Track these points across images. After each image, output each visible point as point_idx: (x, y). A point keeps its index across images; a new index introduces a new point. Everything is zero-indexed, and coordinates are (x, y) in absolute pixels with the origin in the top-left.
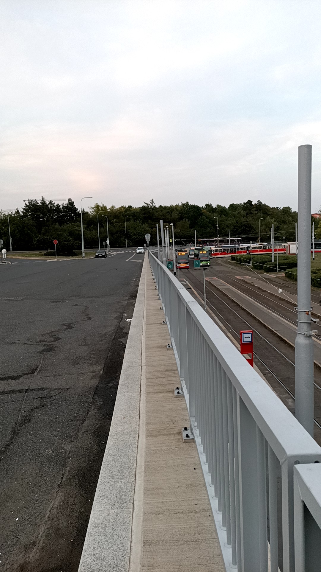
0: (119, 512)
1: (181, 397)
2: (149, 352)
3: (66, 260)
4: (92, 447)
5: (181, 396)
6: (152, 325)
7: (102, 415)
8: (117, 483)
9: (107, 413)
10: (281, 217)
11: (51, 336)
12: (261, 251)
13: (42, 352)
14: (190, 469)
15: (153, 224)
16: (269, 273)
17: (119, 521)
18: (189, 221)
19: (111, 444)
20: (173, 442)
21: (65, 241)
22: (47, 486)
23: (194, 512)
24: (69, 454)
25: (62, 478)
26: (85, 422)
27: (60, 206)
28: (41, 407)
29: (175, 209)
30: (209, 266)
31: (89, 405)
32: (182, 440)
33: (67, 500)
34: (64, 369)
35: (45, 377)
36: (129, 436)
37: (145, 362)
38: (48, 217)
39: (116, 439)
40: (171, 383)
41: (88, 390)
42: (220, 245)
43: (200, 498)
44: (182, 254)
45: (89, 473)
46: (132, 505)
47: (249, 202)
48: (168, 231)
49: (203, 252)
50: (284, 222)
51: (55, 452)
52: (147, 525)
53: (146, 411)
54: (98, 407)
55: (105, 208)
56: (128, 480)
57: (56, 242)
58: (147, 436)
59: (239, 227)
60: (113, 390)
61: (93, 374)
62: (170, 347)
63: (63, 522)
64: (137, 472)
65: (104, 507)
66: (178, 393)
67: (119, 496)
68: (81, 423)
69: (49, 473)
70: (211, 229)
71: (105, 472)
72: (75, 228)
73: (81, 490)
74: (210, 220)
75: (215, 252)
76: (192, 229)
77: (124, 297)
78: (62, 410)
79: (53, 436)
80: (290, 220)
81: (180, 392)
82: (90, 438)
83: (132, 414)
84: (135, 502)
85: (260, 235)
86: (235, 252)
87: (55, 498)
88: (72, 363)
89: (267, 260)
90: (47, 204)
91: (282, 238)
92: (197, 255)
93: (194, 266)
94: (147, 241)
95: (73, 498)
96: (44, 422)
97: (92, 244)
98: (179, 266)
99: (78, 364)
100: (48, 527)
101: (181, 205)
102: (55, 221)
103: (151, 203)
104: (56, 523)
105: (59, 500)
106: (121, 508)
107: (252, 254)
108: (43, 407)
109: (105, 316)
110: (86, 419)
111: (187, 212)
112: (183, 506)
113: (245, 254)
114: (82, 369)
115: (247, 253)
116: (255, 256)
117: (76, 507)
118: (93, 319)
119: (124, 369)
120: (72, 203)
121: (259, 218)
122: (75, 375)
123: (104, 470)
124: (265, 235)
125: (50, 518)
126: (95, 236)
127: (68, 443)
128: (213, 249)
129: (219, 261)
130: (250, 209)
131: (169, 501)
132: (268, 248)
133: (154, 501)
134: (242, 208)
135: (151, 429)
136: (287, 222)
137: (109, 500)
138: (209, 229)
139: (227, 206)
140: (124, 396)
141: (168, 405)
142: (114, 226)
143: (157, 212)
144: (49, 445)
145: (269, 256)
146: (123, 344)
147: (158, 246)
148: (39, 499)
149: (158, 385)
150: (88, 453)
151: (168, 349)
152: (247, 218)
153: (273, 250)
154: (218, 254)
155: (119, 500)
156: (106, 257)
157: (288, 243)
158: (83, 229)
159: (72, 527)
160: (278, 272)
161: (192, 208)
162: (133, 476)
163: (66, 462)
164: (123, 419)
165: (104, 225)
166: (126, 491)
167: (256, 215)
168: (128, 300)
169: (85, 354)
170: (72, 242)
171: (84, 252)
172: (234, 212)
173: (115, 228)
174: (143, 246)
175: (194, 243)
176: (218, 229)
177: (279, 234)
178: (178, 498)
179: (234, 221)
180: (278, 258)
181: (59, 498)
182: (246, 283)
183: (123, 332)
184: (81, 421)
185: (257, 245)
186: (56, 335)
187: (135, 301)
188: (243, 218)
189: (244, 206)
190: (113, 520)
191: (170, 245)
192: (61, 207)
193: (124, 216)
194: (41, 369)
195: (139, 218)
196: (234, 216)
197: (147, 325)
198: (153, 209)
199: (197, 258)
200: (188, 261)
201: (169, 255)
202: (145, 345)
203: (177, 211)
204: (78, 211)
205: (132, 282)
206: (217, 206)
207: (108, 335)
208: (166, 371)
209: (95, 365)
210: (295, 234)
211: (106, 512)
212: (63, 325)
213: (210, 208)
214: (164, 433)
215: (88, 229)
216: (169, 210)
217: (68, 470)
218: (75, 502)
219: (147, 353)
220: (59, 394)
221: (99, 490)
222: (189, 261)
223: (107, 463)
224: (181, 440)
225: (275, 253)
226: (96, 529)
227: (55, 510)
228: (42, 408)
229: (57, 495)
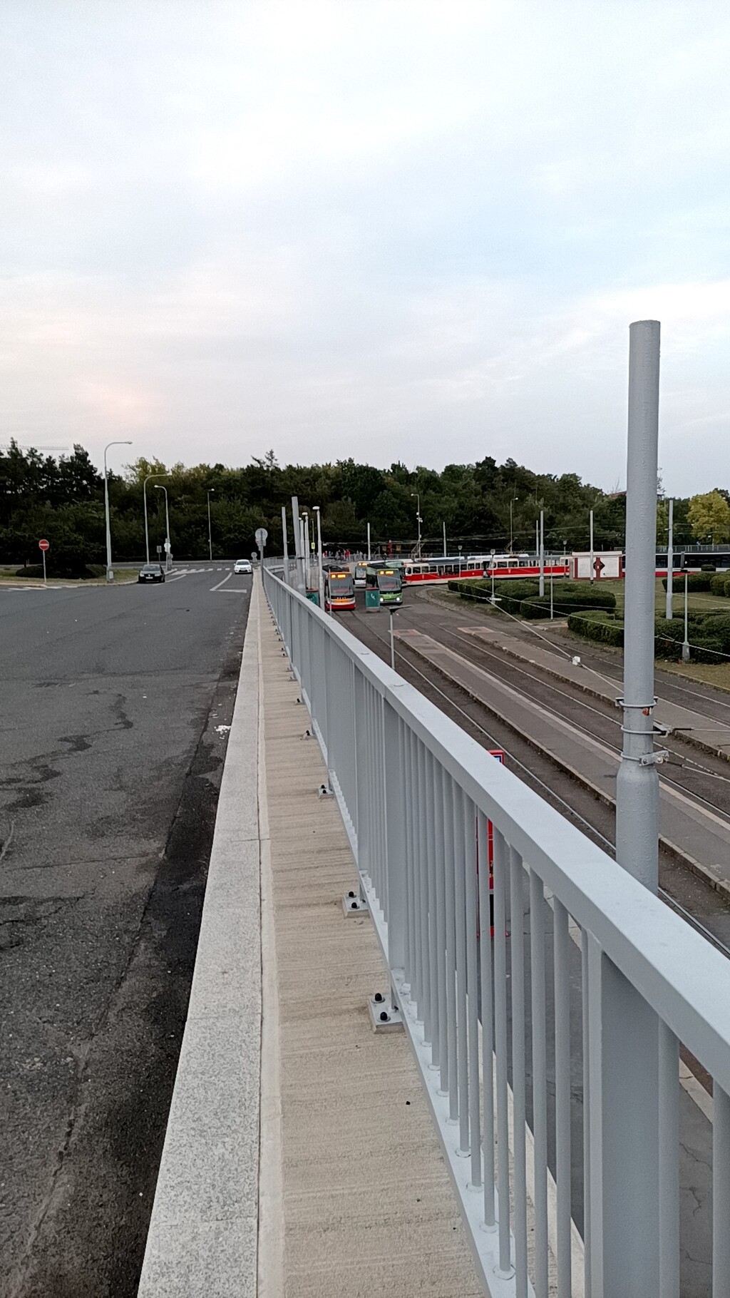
0: (222, 1230)
1: (362, 916)
2: (275, 805)
3: (67, 587)
4: (143, 1051)
5: (361, 914)
6: (279, 741)
7: (165, 963)
8: (214, 1148)
9: (179, 960)
10: (558, 497)
11: (35, 767)
12: (514, 572)
13: (12, 808)
14: (396, 1104)
15: (272, 508)
16: (533, 620)
17: (222, 1256)
18: (355, 503)
19: (194, 1042)
20: (348, 1034)
21: (65, 543)
22: (29, 1157)
23: (414, 1219)
24: (85, 1069)
25: (69, 1134)
26: (123, 985)
27: (54, 462)
28: (12, 947)
29: (322, 474)
30: (399, 604)
31: (133, 940)
32: (372, 1026)
33: (83, 1194)
34: (70, 848)
35: (21, 871)
36: (237, 1019)
37: (268, 830)
38: (25, 486)
39: (206, 1028)
40: (334, 881)
41: (129, 901)
42: (425, 557)
43: (428, 1181)
44: (339, 576)
45: (137, 1118)
46: (254, 1206)
47: (489, 462)
48: (307, 523)
49: (387, 573)
50: (565, 508)
51: (49, 1064)
52: (296, 1263)
53: (277, 953)
54: (155, 943)
55: (161, 469)
56: (240, 1139)
57: (44, 544)
58: (284, 1020)
59: (466, 517)
60: (191, 899)
61: (140, 861)
62: (326, 792)
63: (72, 1258)
64: (263, 1116)
65: (182, 1215)
66: (354, 906)
67: (219, 1184)
68: (114, 987)
69: (35, 1122)
70: (404, 520)
71: (180, 1118)
72: (91, 512)
73: (118, 1166)
74: (401, 500)
75: (412, 574)
76: (362, 520)
77: (208, 673)
78: (64, 954)
79: (44, 1022)
80: (579, 503)
81: (359, 903)
82: (139, 1026)
83: (242, 961)
84: (261, 1199)
85: (513, 536)
86: (456, 573)
87: (52, 1190)
88: (88, 832)
89: (528, 591)
90: (24, 456)
91: (562, 542)
92: (372, 580)
93: (365, 604)
94: (258, 545)
95: (97, 1188)
96: (21, 987)
97: (129, 551)
98: (333, 603)
99: (102, 836)
100: (33, 1271)
101: (336, 465)
102: (42, 496)
103: (267, 458)
104: (53, 1260)
105: (61, 1194)
106: (227, 1217)
107: (495, 579)
108: (17, 945)
109: (166, 718)
110: (125, 975)
111: (349, 482)
112: (385, 1207)
113: (480, 578)
114: (114, 847)
115: (484, 577)
116: (503, 582)
117: (107, 1213)
118: (135, 726)
119: (218, 849)
120: (83, 456)
121: (511, 497)
122: (96, 864)
123: (179, 1113)
124: (522, 535)
125: (37, 1247)
126: (138, 532)
127: (82, 1039)
128: (409, 566)
129: (422, 594)
130: (490, 478)
131: (350, 1194)
132: (531, 565)
133: (311, 1195)
134: (472, 475)
135: (291, 999)
136: (572, 507)
137: (195, 1196)
138: (399, 520)
139: (440, 470)
140: (222, 916)
141: (330, 936)
142: (182, 511)
143: (282, 480)
144: (34, 1046)
145: (533, 582)
146: (212, 785)
147: (286, 557)
148: (8, 1195)
149: (303, 887)
150: (132, 1064)
151: (321, 798)
152: (484, 496)
153: (542, 570)
154: (419, 578)
155: (220, 1195)
156: (164, 581)
157: (574, 553)
158: (110, 516)
159: (95, 1270)
160: (552, 618)
161: (360, 473)
162: (252, 1126)
163: (78, 1091)
164: (221, 976)
165: (158, 507)
166: (236, 1170)
167: (503, 491)
168: (218, 680)
169: (121, 810)
170: (82, 546)
171: (111, 570)
172: (455, 482)
173: (185, 515)
174: (250, 558)
175: (365, 551)
176: (420, 520)
177: (554, 533)
178: (372, 1183)
179: (455, 504)
180: (552, 586)
181: (62, 1189)
182: (483, 642)
183: (211, 758)
184: (115, 982)
185: (505, 558)
186: (47, 766)
187: (237, 684)
188: (476, 496)
189: (476, 470)
190: (208, 1253)
191: (311, 556)
192: (57, 464)
193: (205, 489)
194: (10, 849)
195: (240, 493)
196: (456, 493)
197: (266, 739)
198: (273, 473)
199: (373, 586)
200: (352, 593)
201: (309, 577)
202: (265, 789)
203: (326, 478)
204: (97, 474)
205: (226, 638)
206: (418, 468)
207: (175, 766)
208: (319, 852)
209: (145, 838)
210: (589, 534)
211: (190, 1230)
212: (66, 740)
213: (401, 473)
214: (324, 1010)
215: (121, 516)
216: (310, 475)
217: (82, 1112)
218: (105, 1198)
219: (272, 808)
220: (56, 912)
221: (166, 1168)
222: (354, 592)
223: (186, 1095)
224: (369, 1027)
225: (545, 577)
226: (164, 1280)
227: (51, 1224)
228: (14, 949)
229: (55, 1183)
